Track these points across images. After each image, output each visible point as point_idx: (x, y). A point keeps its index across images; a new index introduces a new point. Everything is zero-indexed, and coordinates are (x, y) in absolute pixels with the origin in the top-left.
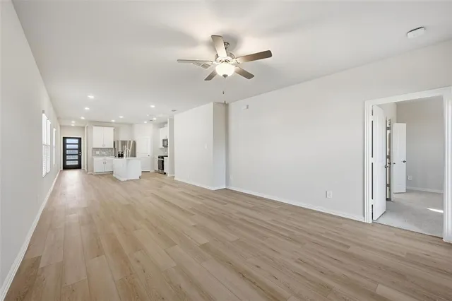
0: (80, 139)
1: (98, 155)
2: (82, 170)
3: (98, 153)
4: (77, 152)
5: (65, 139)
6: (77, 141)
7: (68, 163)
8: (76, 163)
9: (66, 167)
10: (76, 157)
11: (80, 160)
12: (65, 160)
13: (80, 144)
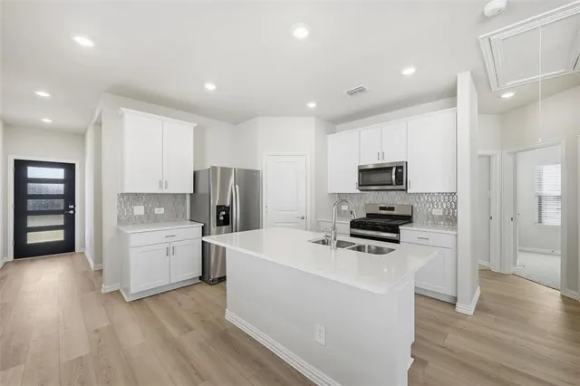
0: (70, 168)
1: (140, 221)
2: (76, 257)
3: (139, 210)
4: (61, 204)
5: (20, 166)
6: (60, 173)
7: (33, 238)
8: (59, 236)
9: (23, 251)
10: (60, 220)
11: (69, 227)
12: (20, 230)
13: (70, 181)
